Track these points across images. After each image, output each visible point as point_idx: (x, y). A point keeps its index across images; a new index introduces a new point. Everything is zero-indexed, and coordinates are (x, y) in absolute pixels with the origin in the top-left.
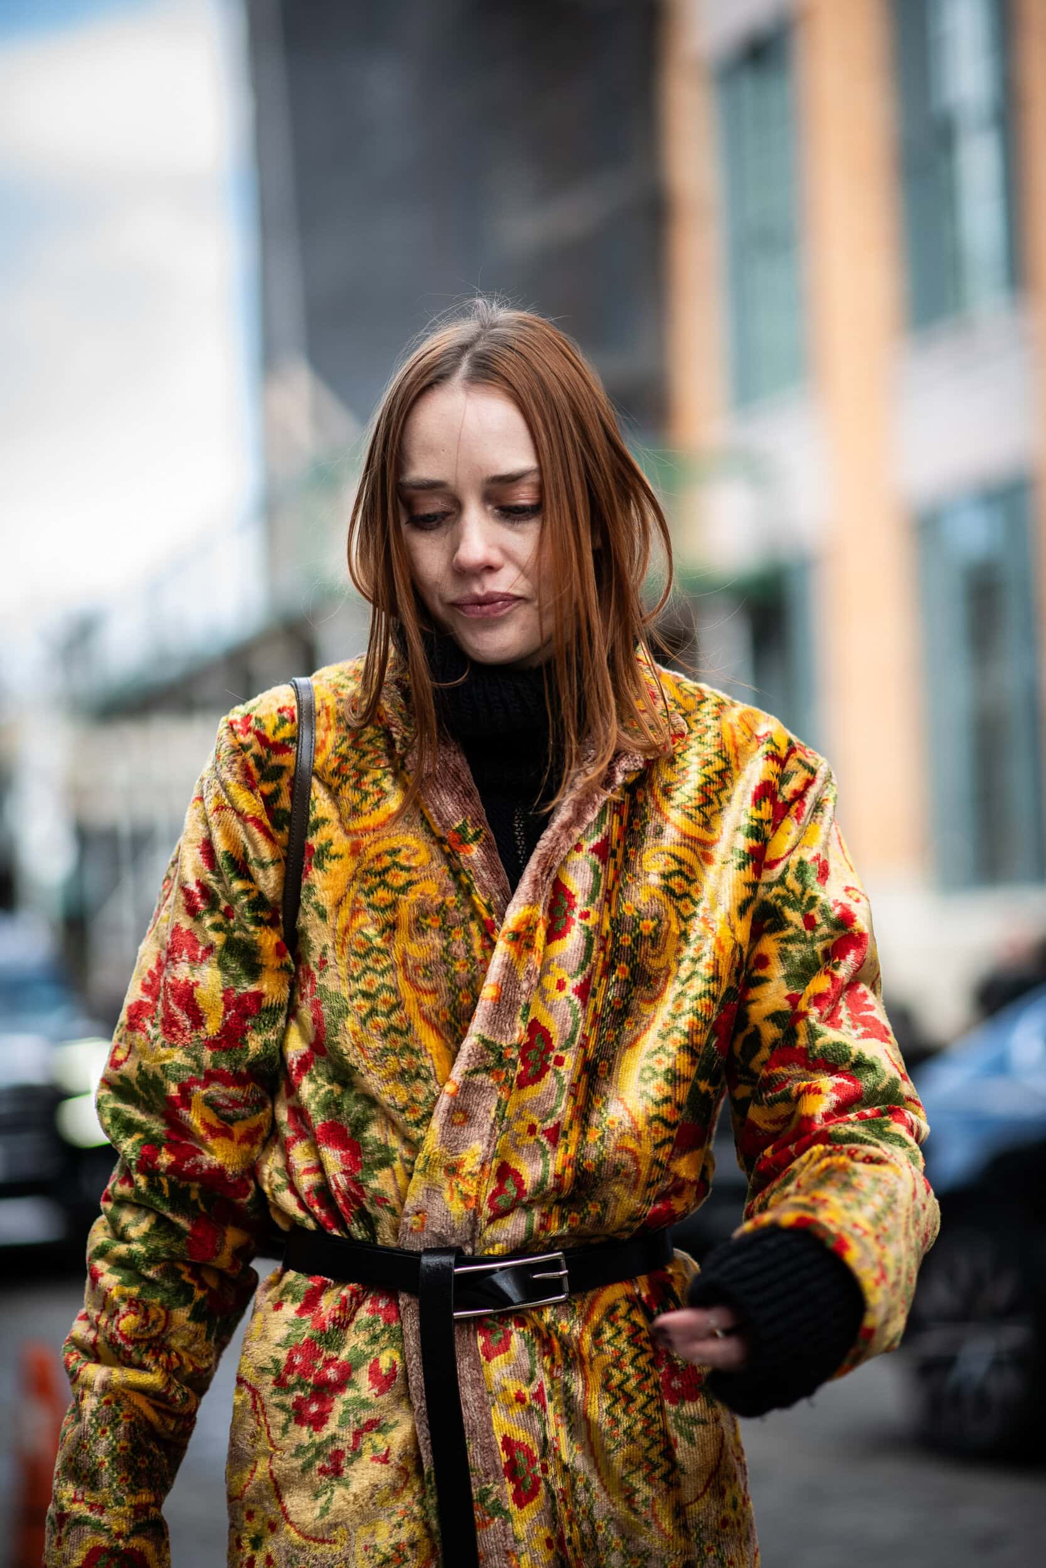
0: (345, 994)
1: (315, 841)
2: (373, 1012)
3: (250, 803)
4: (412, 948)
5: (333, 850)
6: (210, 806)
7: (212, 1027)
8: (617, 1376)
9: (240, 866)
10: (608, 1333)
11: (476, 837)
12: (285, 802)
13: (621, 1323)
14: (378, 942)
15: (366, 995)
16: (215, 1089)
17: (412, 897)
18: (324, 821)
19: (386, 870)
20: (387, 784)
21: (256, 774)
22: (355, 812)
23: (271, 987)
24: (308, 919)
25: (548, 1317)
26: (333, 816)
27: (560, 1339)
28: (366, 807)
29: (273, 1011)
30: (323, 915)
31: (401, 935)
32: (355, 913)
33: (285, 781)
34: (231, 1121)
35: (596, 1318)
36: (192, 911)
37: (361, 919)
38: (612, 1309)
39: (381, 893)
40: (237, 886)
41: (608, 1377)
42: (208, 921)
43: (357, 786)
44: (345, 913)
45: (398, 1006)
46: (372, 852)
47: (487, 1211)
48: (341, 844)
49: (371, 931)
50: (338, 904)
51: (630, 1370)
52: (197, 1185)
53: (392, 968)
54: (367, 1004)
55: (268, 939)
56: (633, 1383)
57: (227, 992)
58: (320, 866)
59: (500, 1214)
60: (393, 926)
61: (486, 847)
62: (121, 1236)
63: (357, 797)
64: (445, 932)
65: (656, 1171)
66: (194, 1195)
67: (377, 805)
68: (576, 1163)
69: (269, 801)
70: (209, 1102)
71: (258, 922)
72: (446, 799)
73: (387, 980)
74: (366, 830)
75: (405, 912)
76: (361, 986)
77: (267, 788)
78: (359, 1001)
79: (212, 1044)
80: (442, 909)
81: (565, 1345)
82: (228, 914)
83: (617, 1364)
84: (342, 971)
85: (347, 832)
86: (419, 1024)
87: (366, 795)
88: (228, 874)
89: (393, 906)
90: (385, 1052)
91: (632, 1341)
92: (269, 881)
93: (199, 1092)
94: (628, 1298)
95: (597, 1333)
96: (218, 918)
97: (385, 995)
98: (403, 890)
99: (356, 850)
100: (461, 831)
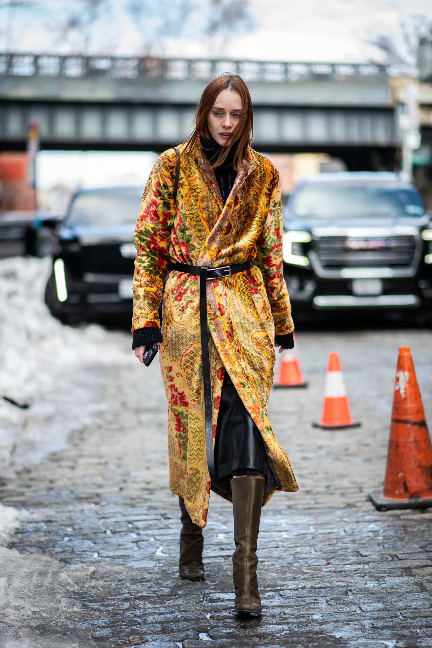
0: (187, 213)
1: (181, 182)
2: (193, 217)
3: (167, 174)
4: (201, 205)
5: (185, 184)
6: (159, 175)
7: (161, 219)
8: (241, 289)
9: (166, 187)
10: (239, 281)
11: (214, 182)
12: (174, 174)
13: (241, 279)
14: (194, 203)
15: (192, 214)
16: (161, 232)
17: (200, 195)
18: (183, 178)
19: (196, 189)
20: (195, 171)
21: (169, 168)
22: (189, 176)
23: (172, 211)
24: (179, 198)
25: (226, 279)
26: (184, 177)
27: (229, 283)
28: (191, 175)
29: (172, 216)
30: (182, 197)
31: (199, 202)
32: (190, 197)
33: (174, 169)
34: (164, 238)
35: (236, 278)
36: (156, 196)
37: (191, 199)
38: (239, 277)
39: (195, 193)
40: (166, 191)
41: (240, 289)
42: (159, 198)
43: (190, 171)
44: (188, 197)
45: (198, 216)
46: (193, 185)
47: (215, 259)
48: (186, 183)
49: (192, 201)
50: (186, 195)
51: (244, 288)
52: (157, 252)
53: (197, 209)
54: (192, 216)
55: (172, 201)
56: (245, 290)
57: (163, 212)
58: (182, 187)
59: (217, 259)
60: (197, 200)
61: (216, 185)
62: (143, 262)
63: (190, 173)
64: (207, 202)
65: (249, 251)
66: (157, 253)
67: (194, 175)
68: (233, 249)
69: (171, 173)
70: (160, 235)
71: (169, 198)
72: (208, 174)
73: (196, 211)
74: (192, 180)
75: (200, 198)
76: (191, 212)
77: (171, 171)
78: (190, 215)
79: (161, 223)
80: (207, 197)
81: (230, 284)
82: (163, 196)
83: (241, 287)
84: (186, 209)
85: (187, 180)
86: (203, 220)
87: (191, 173)
88: (163, 189)
89: (198, 196)
90: (195, 225)
91: (244, 282)
92: (171, 190)
93: (158, 233)
94: (242, 274)
95: (237, 281)
96: (162, 197)
97: (196, 214)
98: (199, 193)
99: (189, 184)
100: (211, 181)
